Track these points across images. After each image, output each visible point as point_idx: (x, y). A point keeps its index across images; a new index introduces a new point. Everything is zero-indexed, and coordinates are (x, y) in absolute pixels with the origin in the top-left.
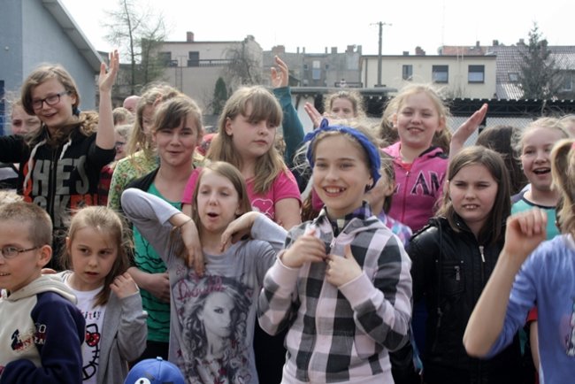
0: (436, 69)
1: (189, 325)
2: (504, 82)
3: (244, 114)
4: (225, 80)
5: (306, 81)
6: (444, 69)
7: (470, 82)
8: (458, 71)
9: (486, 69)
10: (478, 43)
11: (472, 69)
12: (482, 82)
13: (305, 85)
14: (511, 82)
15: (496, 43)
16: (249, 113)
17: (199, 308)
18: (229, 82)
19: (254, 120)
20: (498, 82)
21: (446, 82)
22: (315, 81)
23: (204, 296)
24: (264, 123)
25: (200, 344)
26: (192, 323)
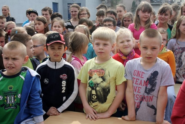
1: (178, 61)
3: (141, 10)
4: (135, 2)
5: (155, 1)
13: (155, 3)
16: (143, 10)
17: (181, 56)
18: (136, 2)
19: (144, 11)
22: (158, 1)
23: (182, 53)
24: (147, 13)
25: (181, 65)
26: (179, 60)
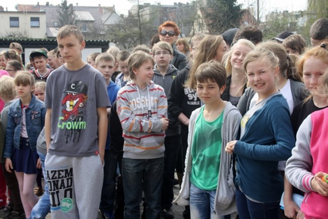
0: (12, 19)
2: (51, 27)
6: (17, 19)
7: (32, 27)
8: (25, 20)
9: (40, 19)
10: (38, 3)
11: (33, 19)
12: (39, 27)
14: (54, 27)
15: (47, 4)
20: (48, 27)
21: (18, 27)
